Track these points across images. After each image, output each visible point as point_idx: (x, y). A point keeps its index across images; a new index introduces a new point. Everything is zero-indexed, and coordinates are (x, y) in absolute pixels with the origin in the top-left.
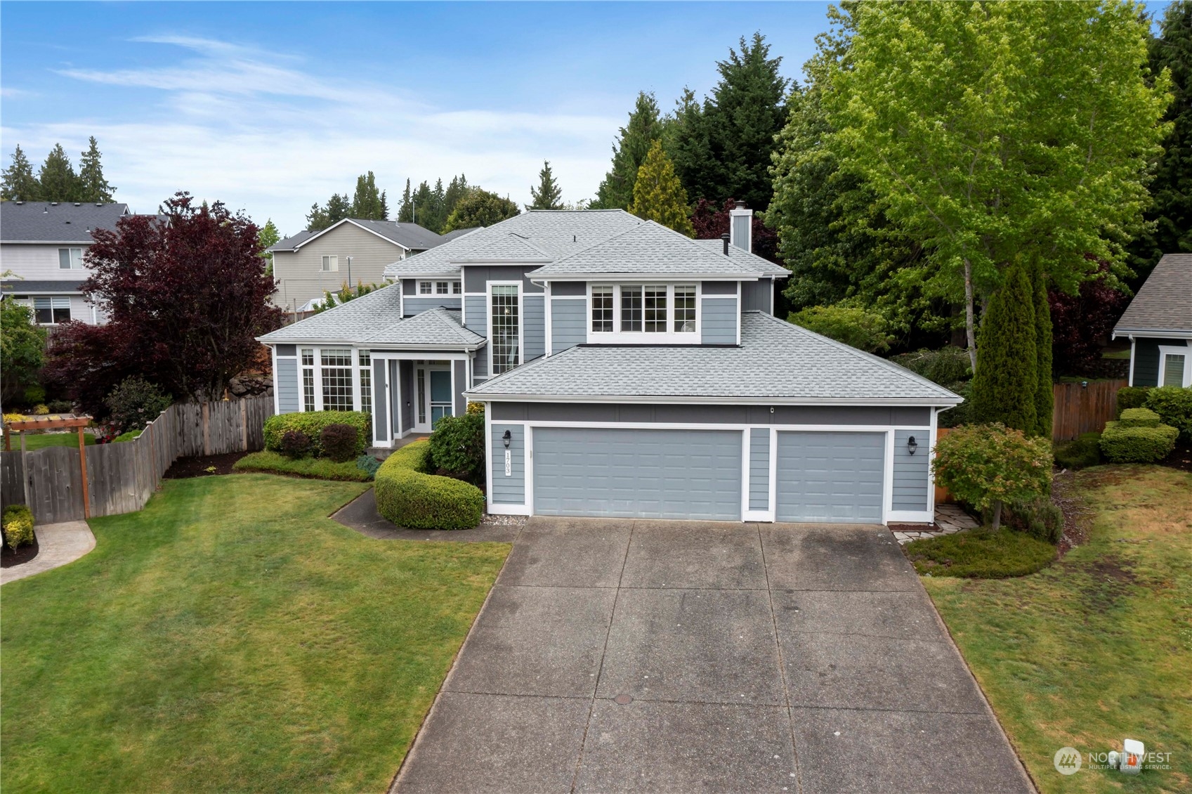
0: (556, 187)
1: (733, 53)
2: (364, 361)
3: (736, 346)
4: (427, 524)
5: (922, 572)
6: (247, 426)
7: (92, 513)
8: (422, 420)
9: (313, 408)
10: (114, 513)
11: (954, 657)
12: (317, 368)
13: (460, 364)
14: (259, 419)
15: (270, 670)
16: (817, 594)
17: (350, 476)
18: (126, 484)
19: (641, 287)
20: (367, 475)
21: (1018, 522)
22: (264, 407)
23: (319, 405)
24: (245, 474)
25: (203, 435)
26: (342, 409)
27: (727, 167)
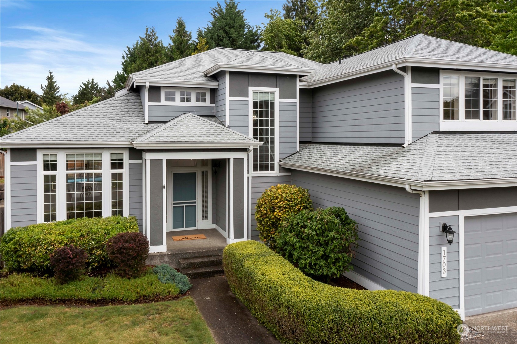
2: (117, 164)
9: (54, 218)
12: (61, 173)
13: (239, 162)
23: (62, 214)
26: (89, 215)
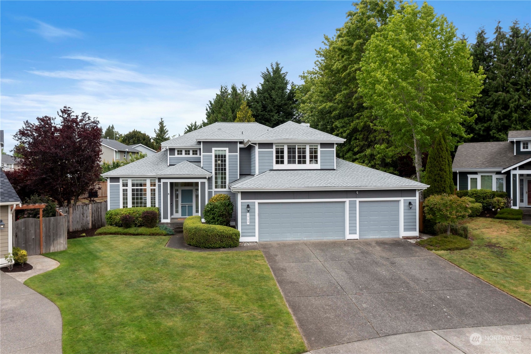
0: (166, 129)
1: (267, 70)
2: (153, 185)
3: (335, 170)
4: (217, 246)
6: (92, 217)
7: (44, 251)
8: (177, 212)
9: (127, 207)
10: (54, 251)
12: (130, 188)
13: (203, 184)
14: (98, 213)
18: (60, 237)
19: (296, 146)
20: (166, 233)
21: (455, 232)
22: (101, 207)
23: (130, 205)
26: (141, 207)
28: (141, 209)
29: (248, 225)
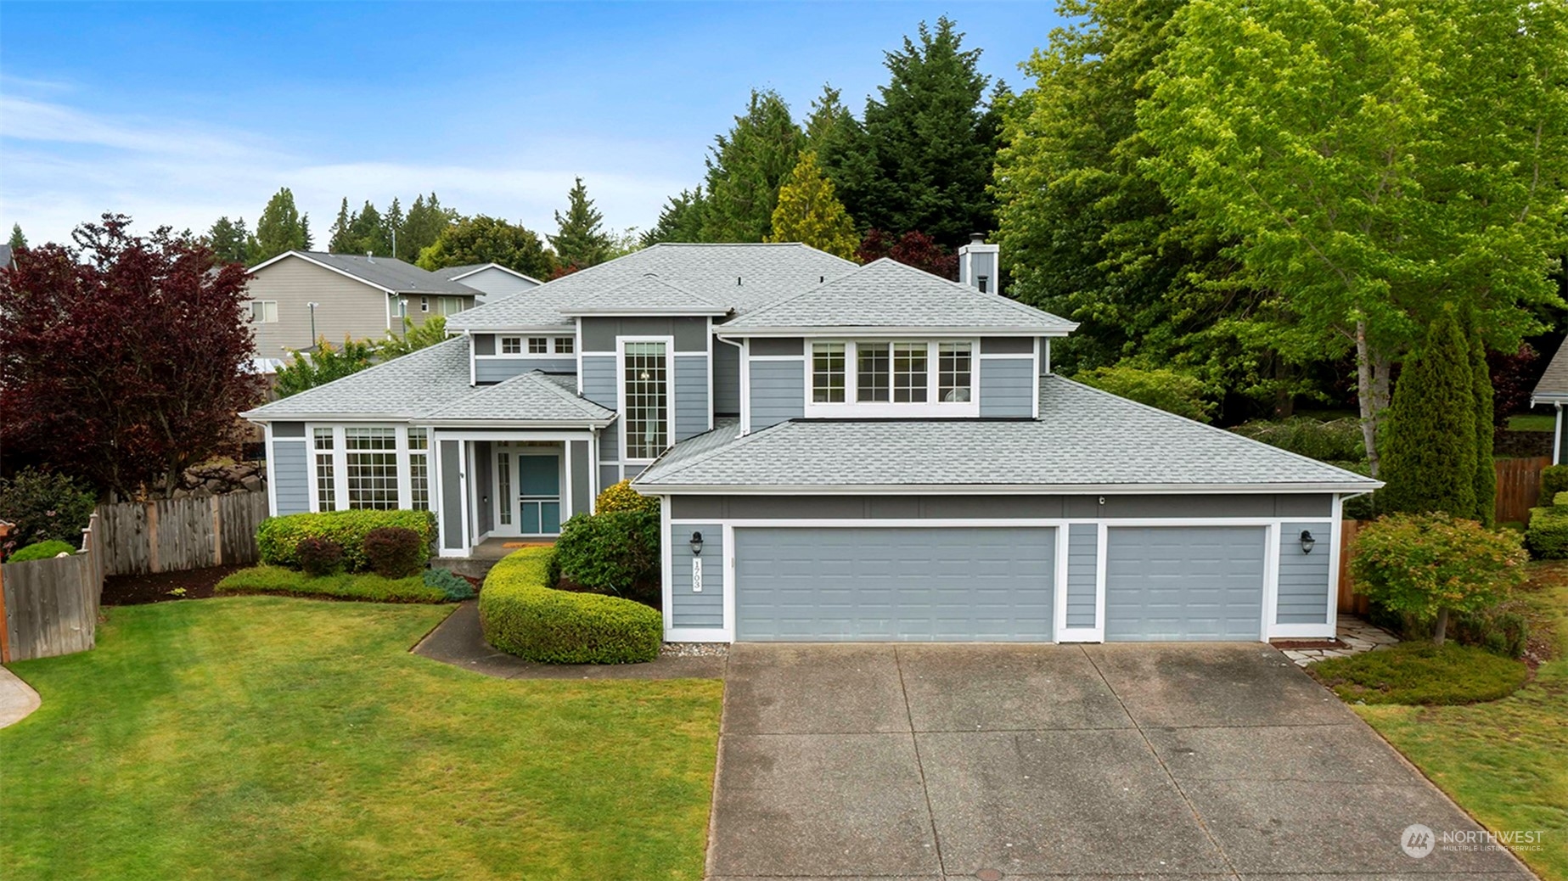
0: (593, 211)
1: (908, 42)
2: (417, 442)
3: (1034, 420)
4: (579, 658)
5: (1353, 701)
6: (222, 533)
7: (13, 655)
8: (506, 520)
9: (332, 507)
10: (48, 655)
11: (1442, 803)
12: (340, 454)
13: (580, 448)
14: (242, 521)
15: (427, 858)
16: (1212, 732)
17: (416, 596)
18: (67, 615)
19: (888, 345)
20: (444, 595)
21: (1467, 633)
22: (249, 506)
23: (342, 501)
24: (237, 597)
25: (148, 546)
26: (380, 507)
27: (906, 190)
28: (374, 518)
29: (697, 594)
